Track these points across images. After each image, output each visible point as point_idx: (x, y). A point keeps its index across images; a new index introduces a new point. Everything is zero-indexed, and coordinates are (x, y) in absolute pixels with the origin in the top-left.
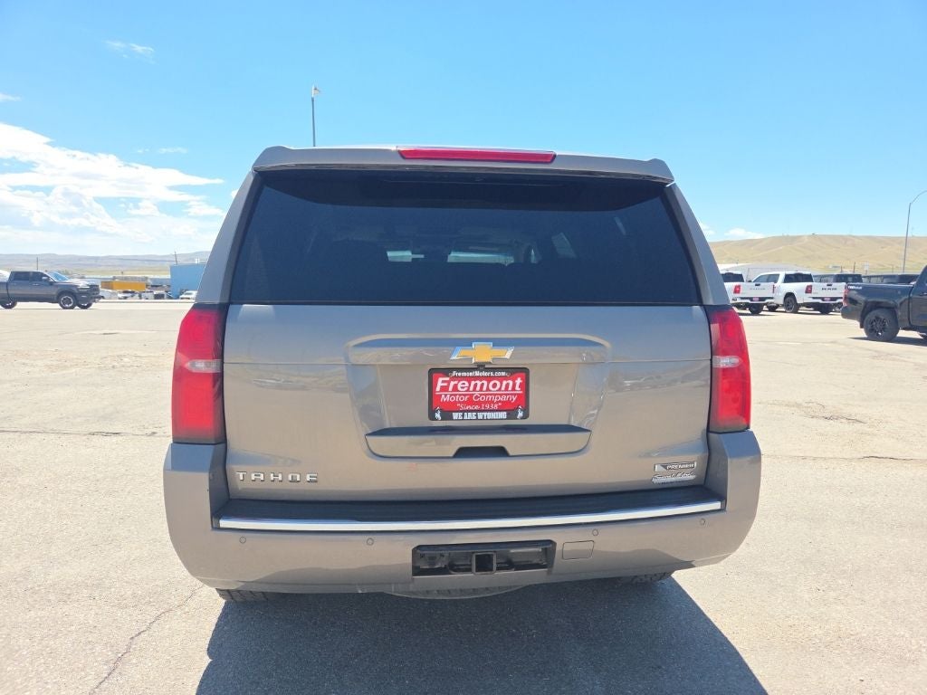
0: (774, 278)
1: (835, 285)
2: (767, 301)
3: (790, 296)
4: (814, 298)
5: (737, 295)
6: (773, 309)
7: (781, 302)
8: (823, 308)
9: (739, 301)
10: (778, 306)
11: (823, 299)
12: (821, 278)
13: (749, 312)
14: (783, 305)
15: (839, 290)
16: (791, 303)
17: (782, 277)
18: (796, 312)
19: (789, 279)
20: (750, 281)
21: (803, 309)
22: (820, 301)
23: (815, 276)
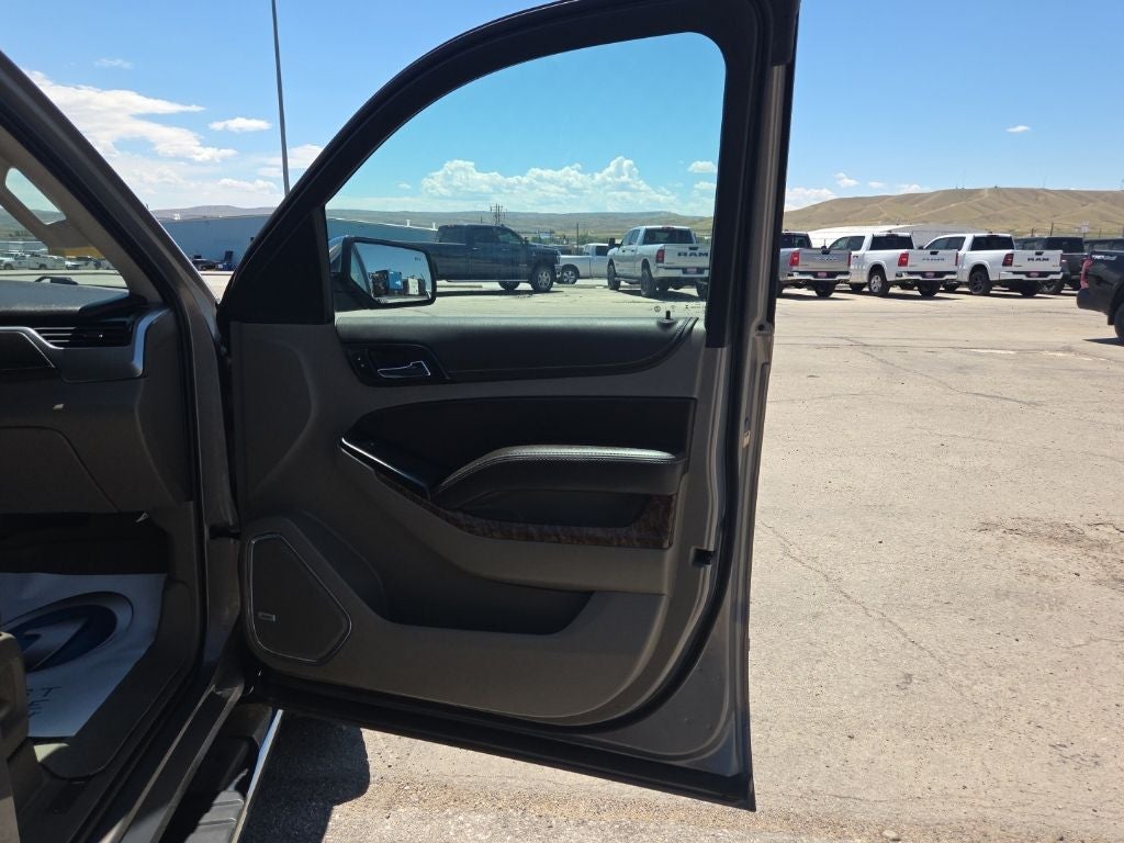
0: (956, 243)
1: (1047, 253)
2: (947, 277)
3: (979, 269)
4: (1015, 273)
5: (903, 269)
6: (951, 288)
7: (965, 278)
8: (1026, 288)
9: (905, 277)
10: (960, 284)
11: (1028, 274)
12: (1026, 244)
13: (918, 293)
14: (966, 284)
15: (1053, 261)
16: (980, 281)
17: (968, 242)
18: (986, 294)
19: (978, 244)
20: (921, 248)
21: (996, 290)
22: (1023, 277)
23: (1017, 241)
